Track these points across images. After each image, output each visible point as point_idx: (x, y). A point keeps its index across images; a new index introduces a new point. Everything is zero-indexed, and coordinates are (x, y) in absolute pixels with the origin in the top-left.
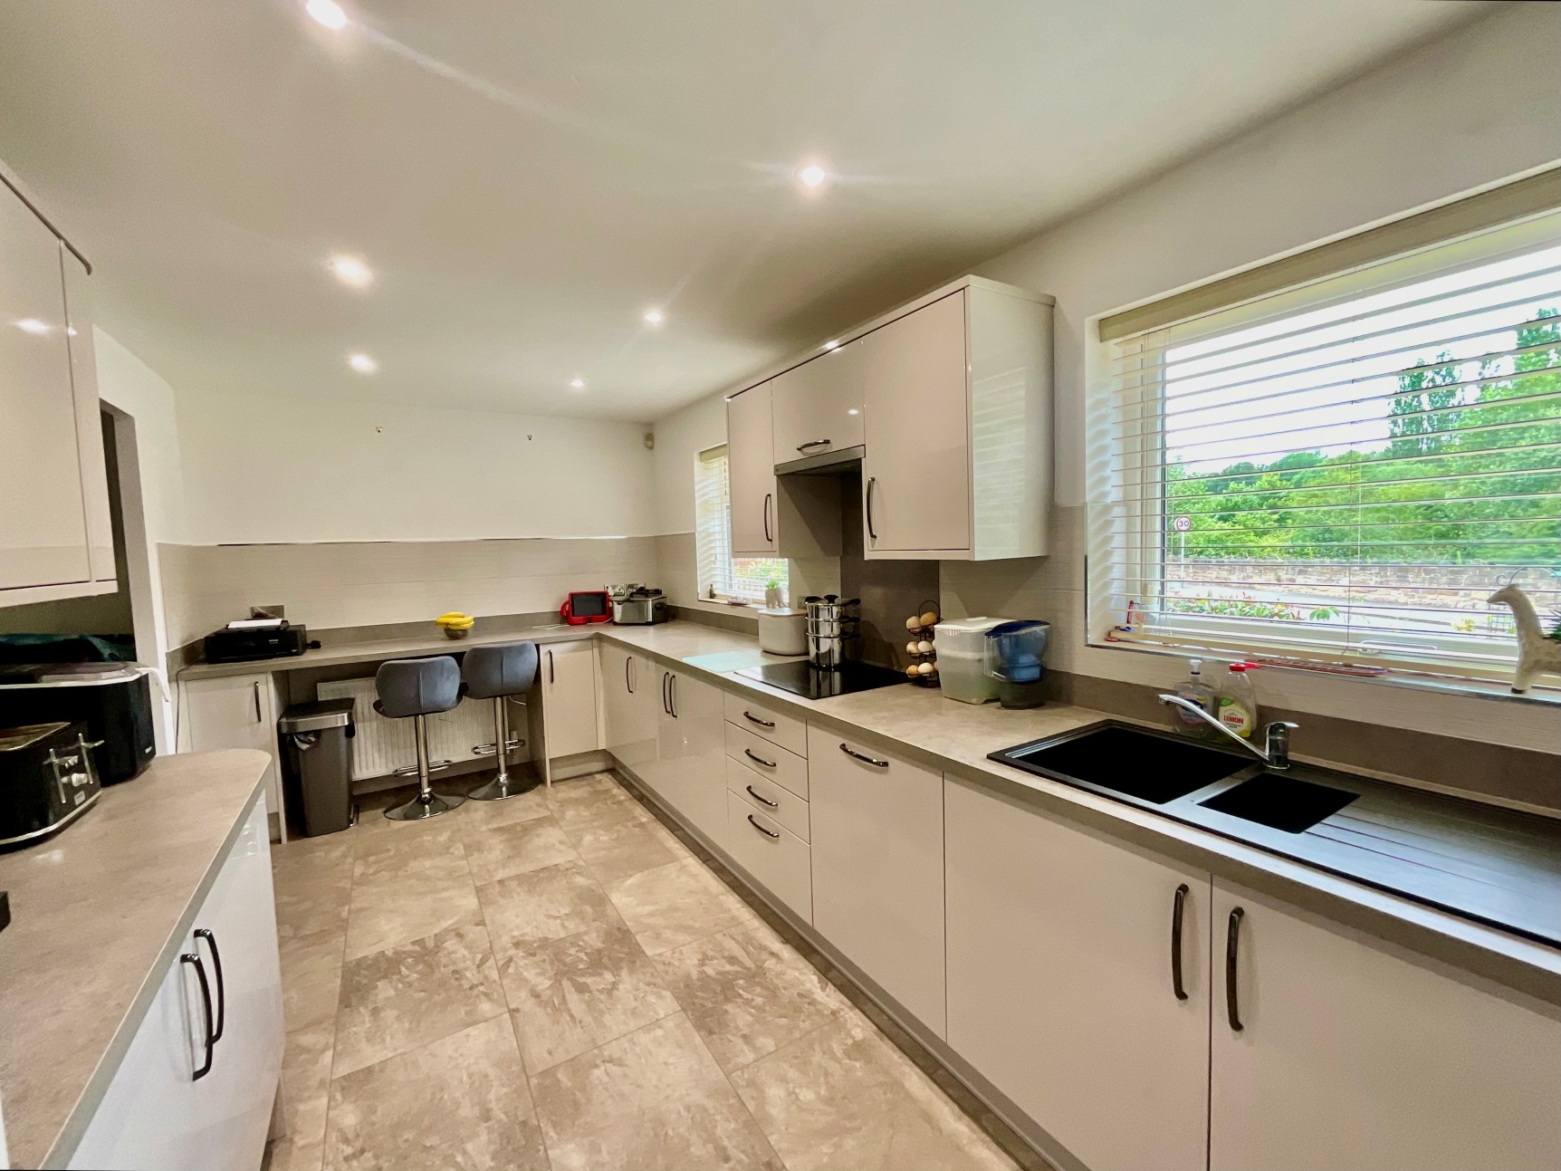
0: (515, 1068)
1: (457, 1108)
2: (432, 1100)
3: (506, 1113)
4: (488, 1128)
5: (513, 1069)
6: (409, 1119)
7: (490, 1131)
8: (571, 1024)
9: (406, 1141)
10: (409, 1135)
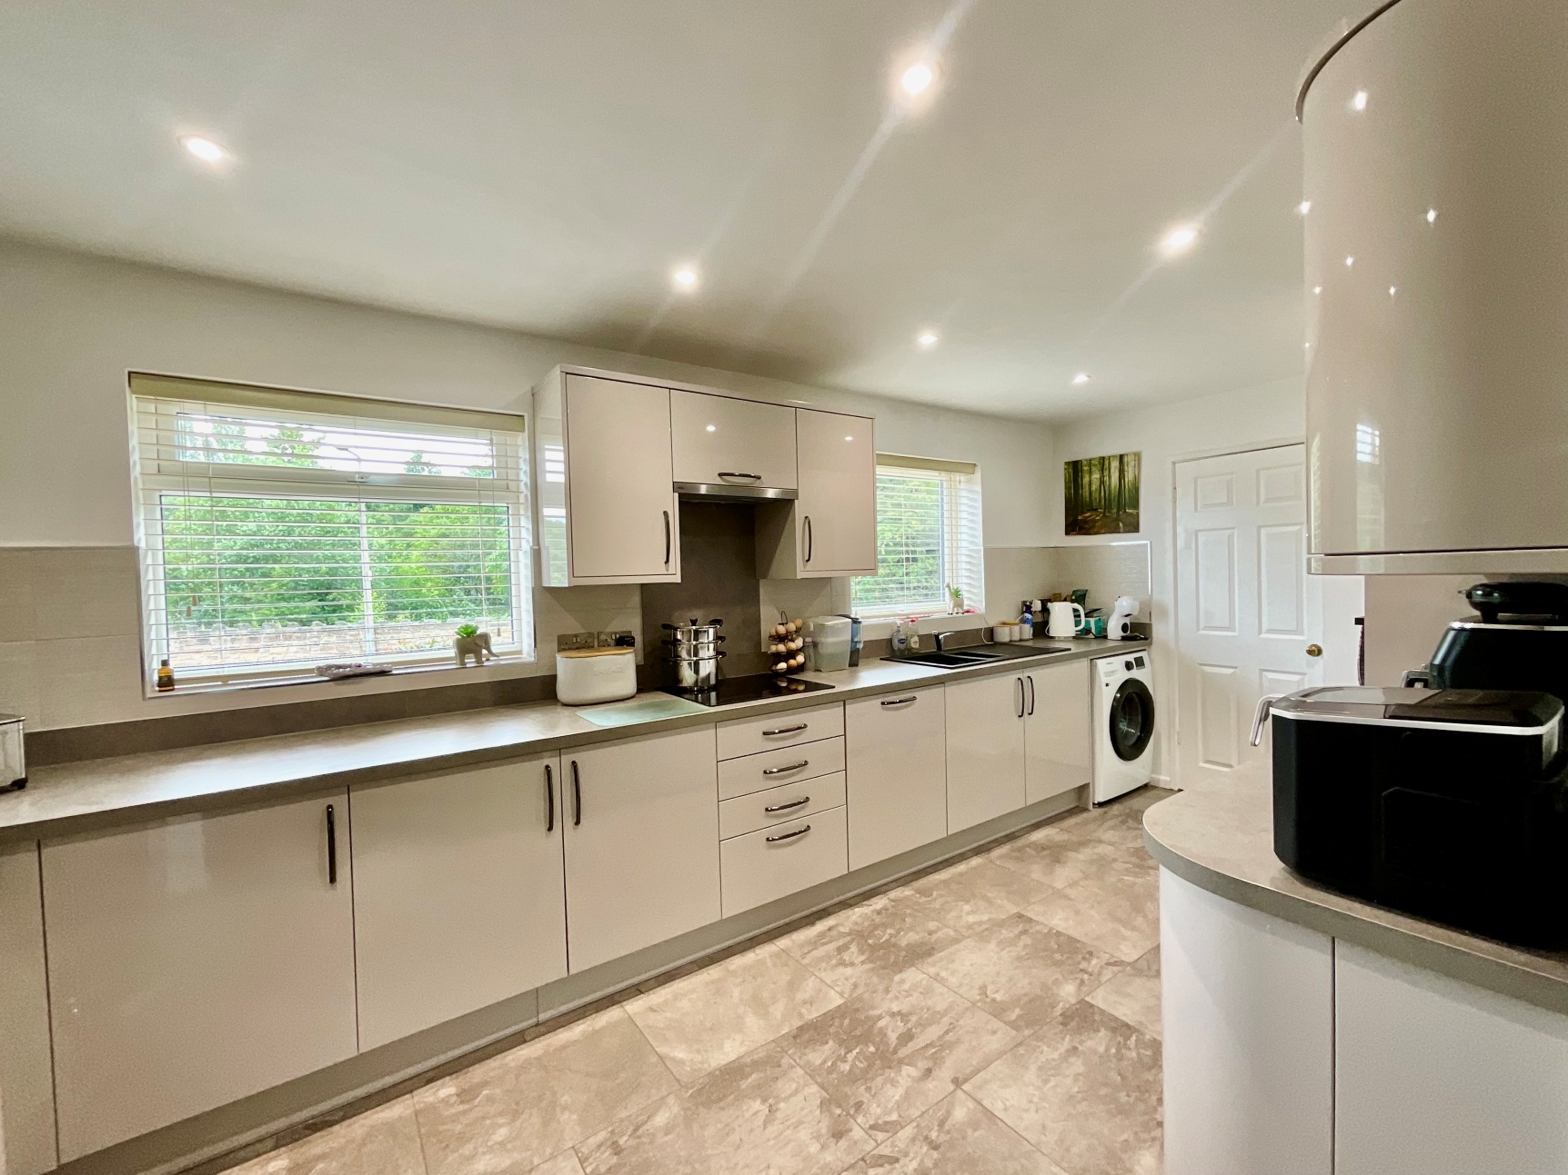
0: (1021, 1050)
1: (1079, 1074)
2: (1086, 1100)
3: (1063, 1039)
4: (1081, 1045)
5: (1023, 1052)
6: (1112, 1106)
7: (1081, 1042)
8: (956, 1029)
9: (1128, 1096)
10: (1123, 1097)
